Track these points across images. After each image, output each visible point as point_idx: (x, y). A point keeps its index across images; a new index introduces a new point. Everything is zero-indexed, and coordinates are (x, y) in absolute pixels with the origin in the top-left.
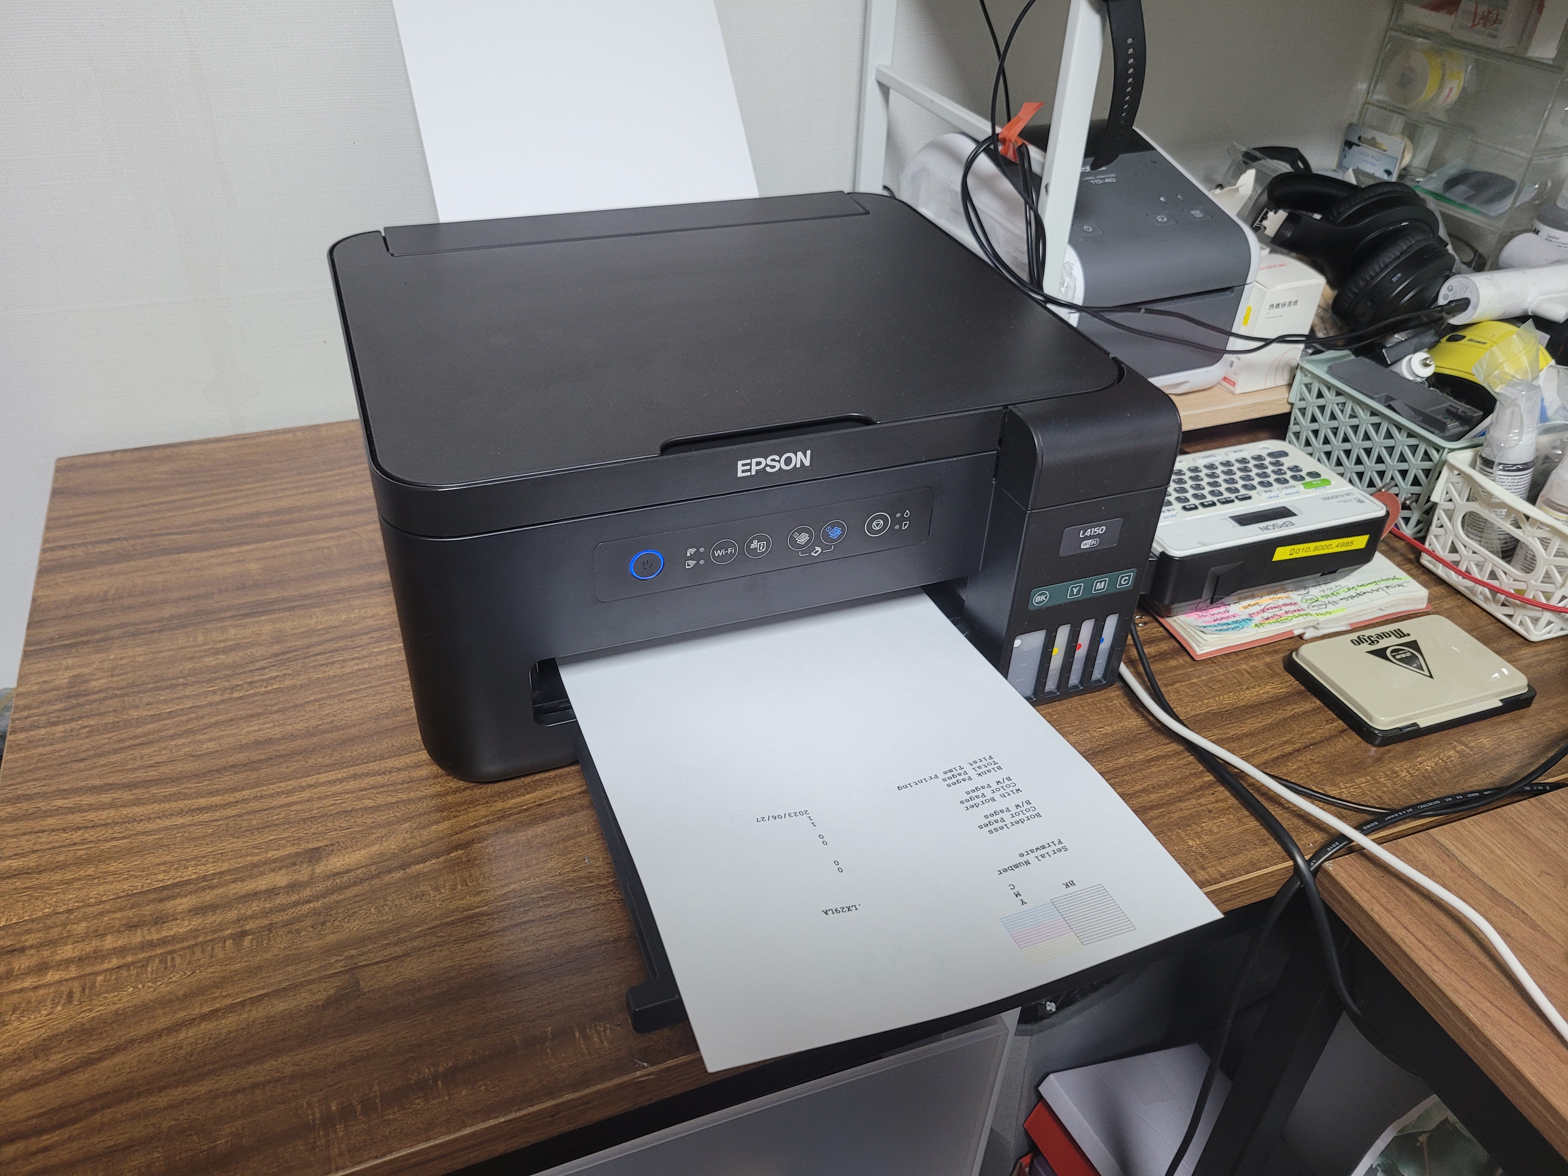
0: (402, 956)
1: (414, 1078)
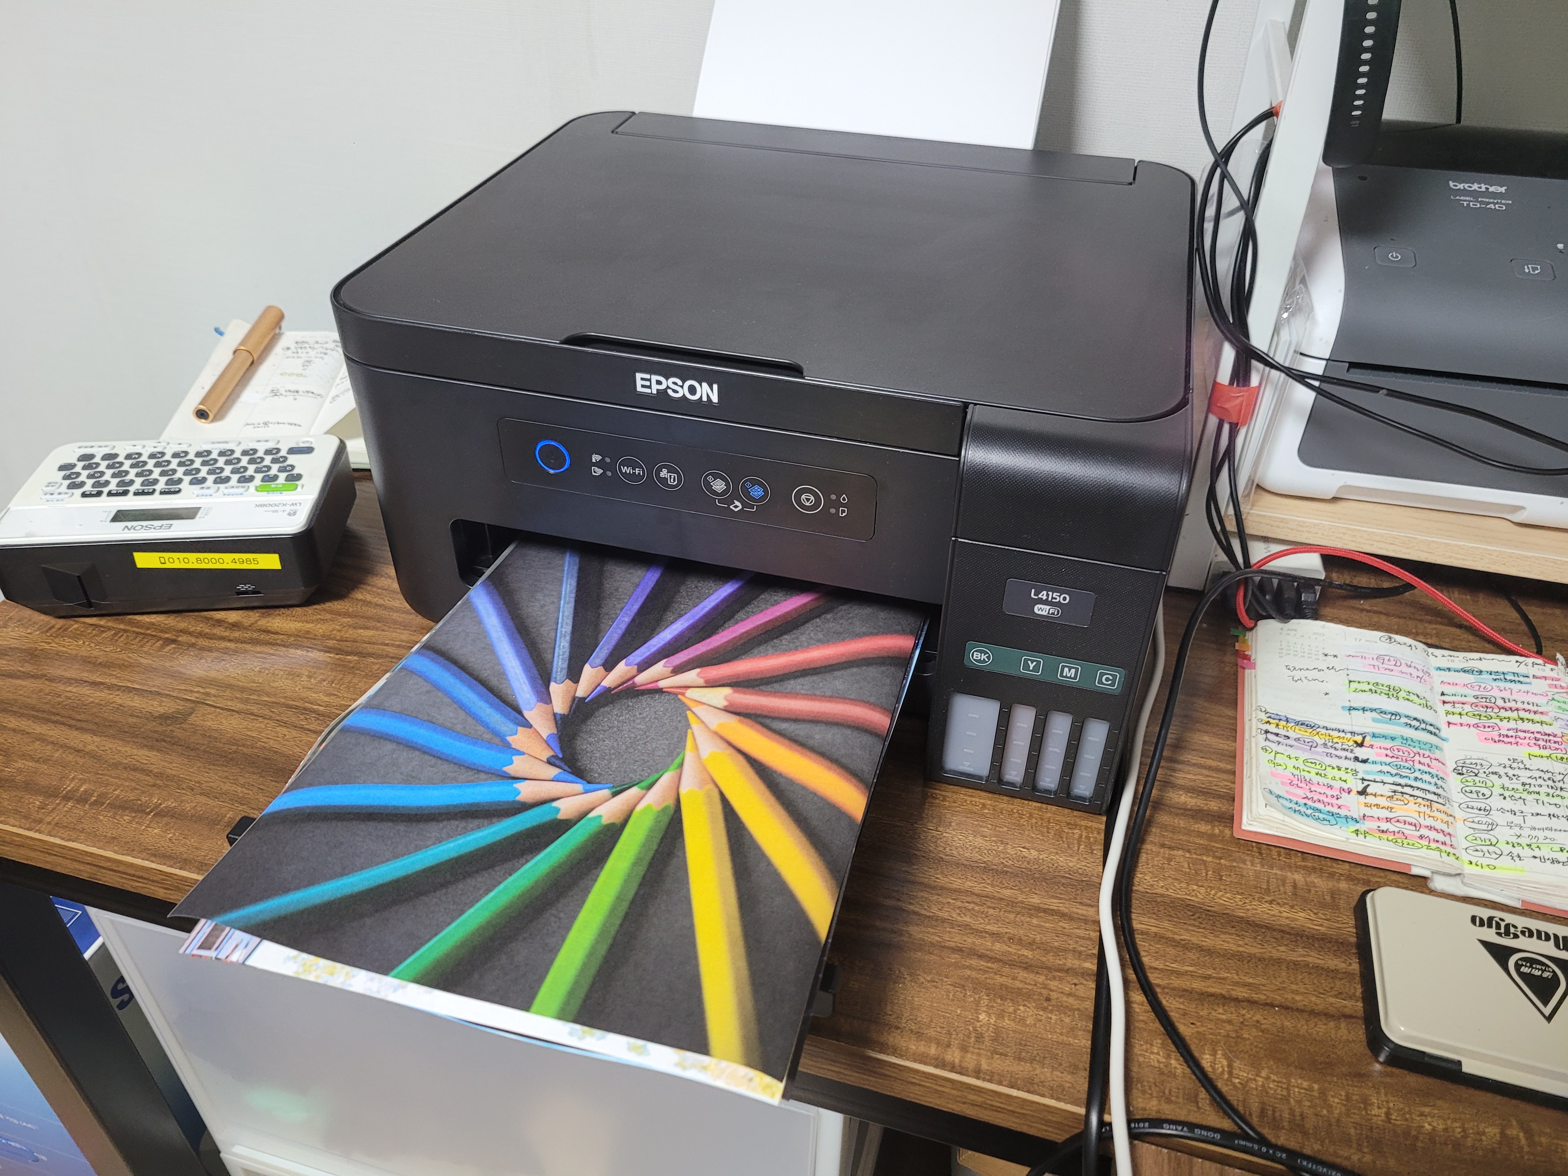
0: (235, 711)
1: (144, 799)
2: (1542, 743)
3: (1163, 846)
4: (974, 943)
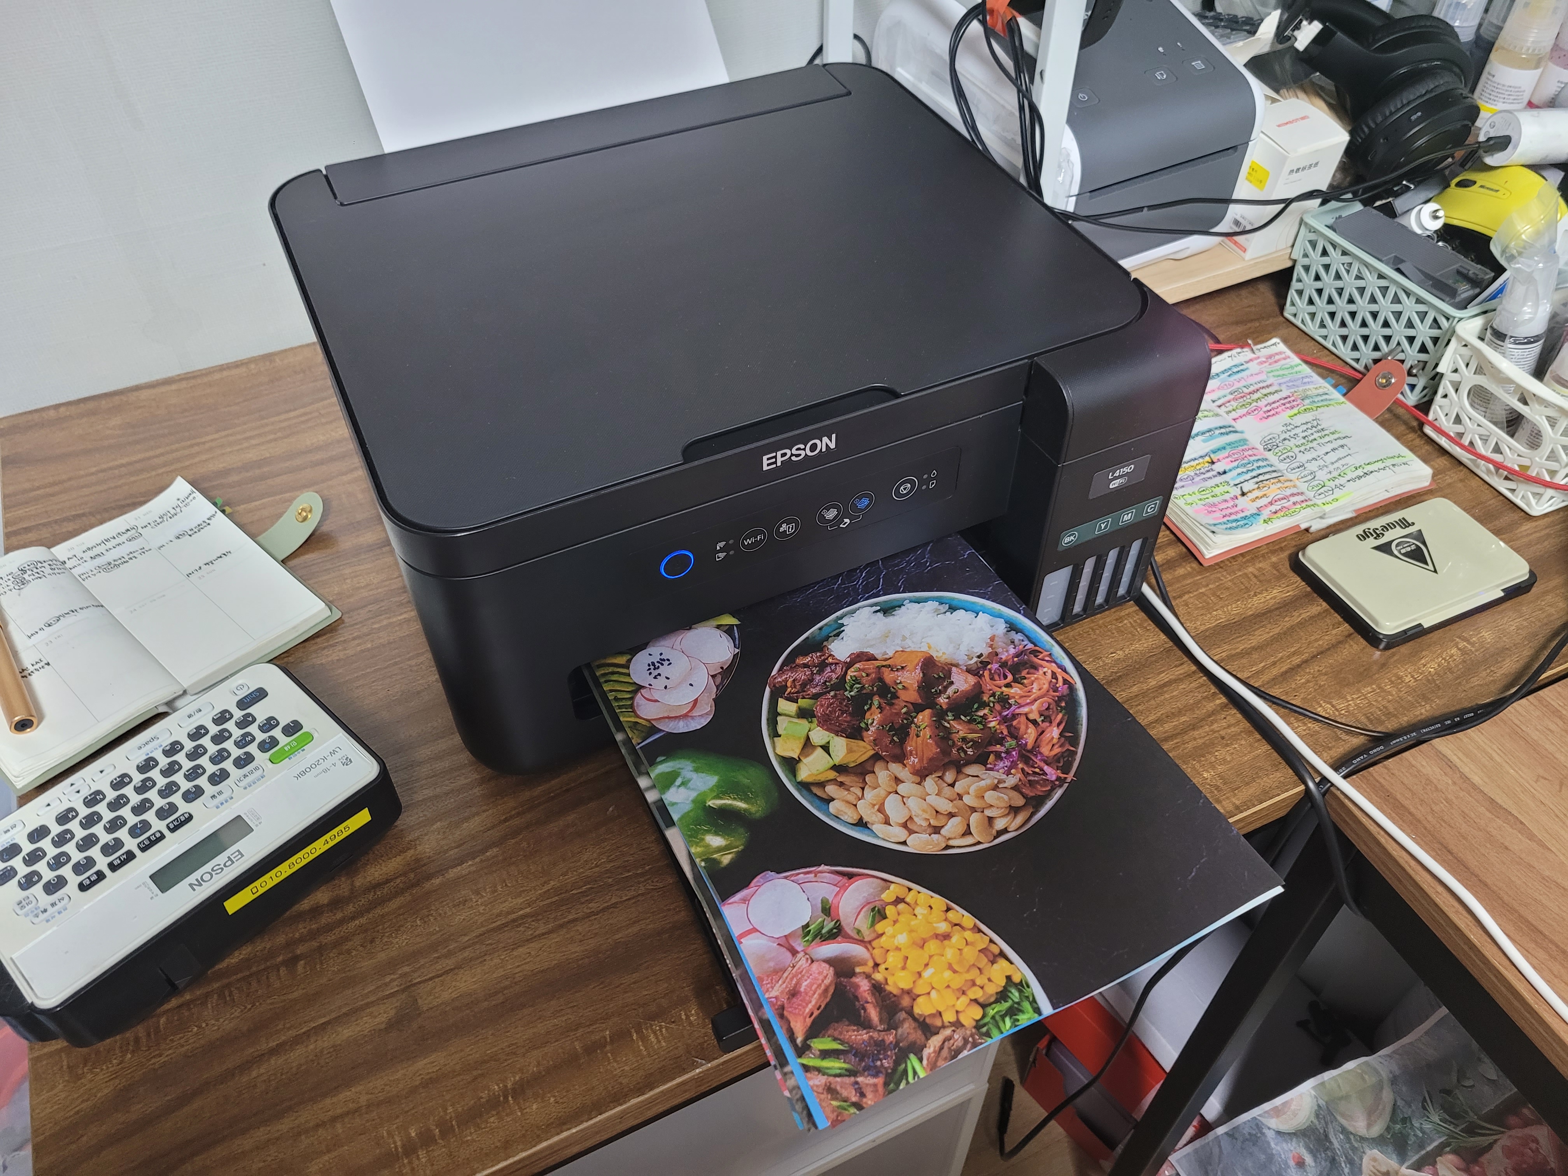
0: (454, 969)
1: (484, 1095)
2: (1288, 405)
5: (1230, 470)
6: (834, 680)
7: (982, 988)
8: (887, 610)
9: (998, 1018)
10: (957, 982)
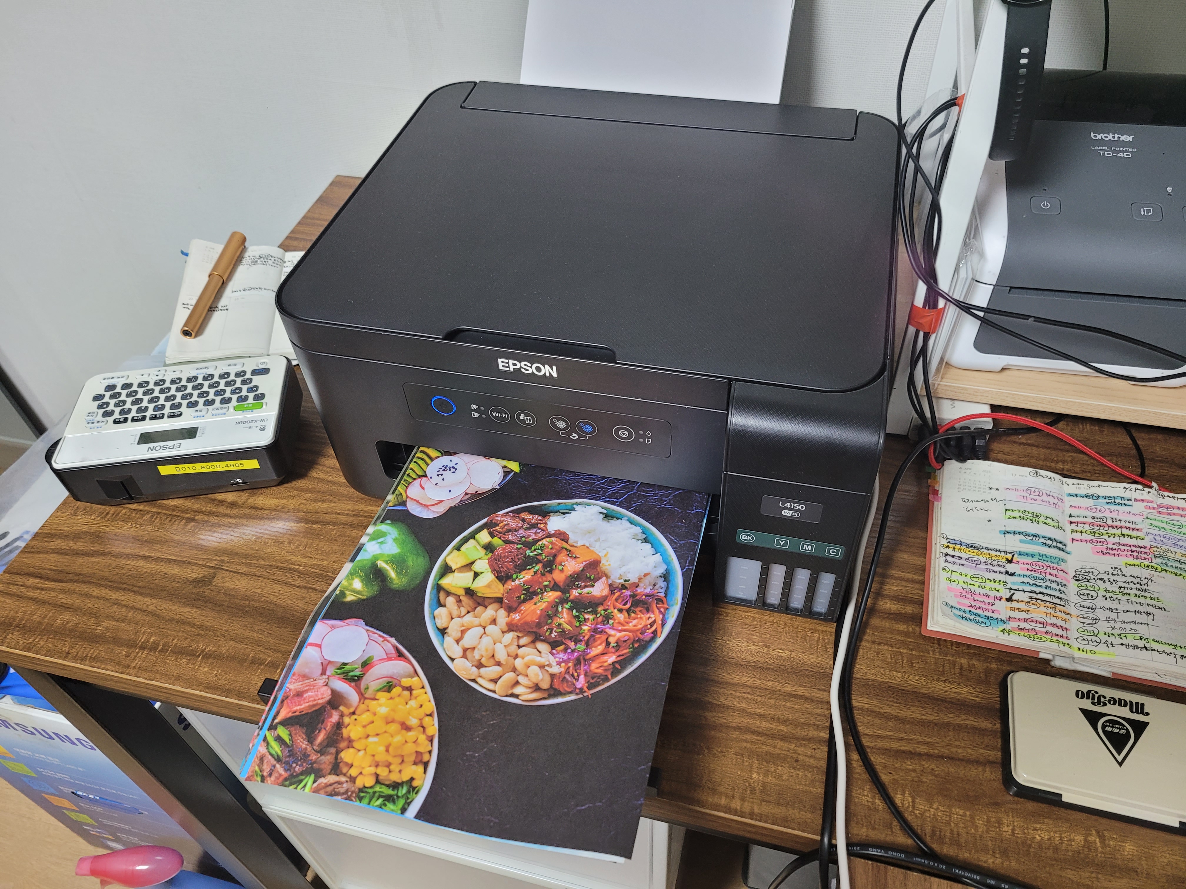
0: (243, 574)
1: (194, 646)
2: (1135, 554)
3: (874, 642)
4: (748, 723)
5: (1019, 575)
6: (530, 539)
7: (390, 772)
8: (608, 516)
9: (377, 794)
10: (382, 756)
